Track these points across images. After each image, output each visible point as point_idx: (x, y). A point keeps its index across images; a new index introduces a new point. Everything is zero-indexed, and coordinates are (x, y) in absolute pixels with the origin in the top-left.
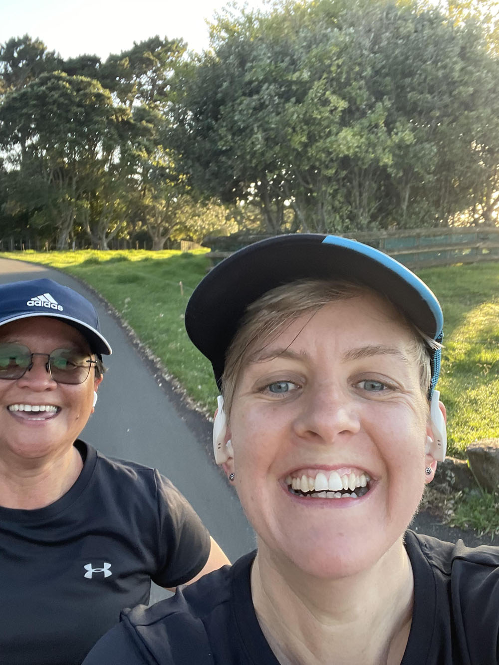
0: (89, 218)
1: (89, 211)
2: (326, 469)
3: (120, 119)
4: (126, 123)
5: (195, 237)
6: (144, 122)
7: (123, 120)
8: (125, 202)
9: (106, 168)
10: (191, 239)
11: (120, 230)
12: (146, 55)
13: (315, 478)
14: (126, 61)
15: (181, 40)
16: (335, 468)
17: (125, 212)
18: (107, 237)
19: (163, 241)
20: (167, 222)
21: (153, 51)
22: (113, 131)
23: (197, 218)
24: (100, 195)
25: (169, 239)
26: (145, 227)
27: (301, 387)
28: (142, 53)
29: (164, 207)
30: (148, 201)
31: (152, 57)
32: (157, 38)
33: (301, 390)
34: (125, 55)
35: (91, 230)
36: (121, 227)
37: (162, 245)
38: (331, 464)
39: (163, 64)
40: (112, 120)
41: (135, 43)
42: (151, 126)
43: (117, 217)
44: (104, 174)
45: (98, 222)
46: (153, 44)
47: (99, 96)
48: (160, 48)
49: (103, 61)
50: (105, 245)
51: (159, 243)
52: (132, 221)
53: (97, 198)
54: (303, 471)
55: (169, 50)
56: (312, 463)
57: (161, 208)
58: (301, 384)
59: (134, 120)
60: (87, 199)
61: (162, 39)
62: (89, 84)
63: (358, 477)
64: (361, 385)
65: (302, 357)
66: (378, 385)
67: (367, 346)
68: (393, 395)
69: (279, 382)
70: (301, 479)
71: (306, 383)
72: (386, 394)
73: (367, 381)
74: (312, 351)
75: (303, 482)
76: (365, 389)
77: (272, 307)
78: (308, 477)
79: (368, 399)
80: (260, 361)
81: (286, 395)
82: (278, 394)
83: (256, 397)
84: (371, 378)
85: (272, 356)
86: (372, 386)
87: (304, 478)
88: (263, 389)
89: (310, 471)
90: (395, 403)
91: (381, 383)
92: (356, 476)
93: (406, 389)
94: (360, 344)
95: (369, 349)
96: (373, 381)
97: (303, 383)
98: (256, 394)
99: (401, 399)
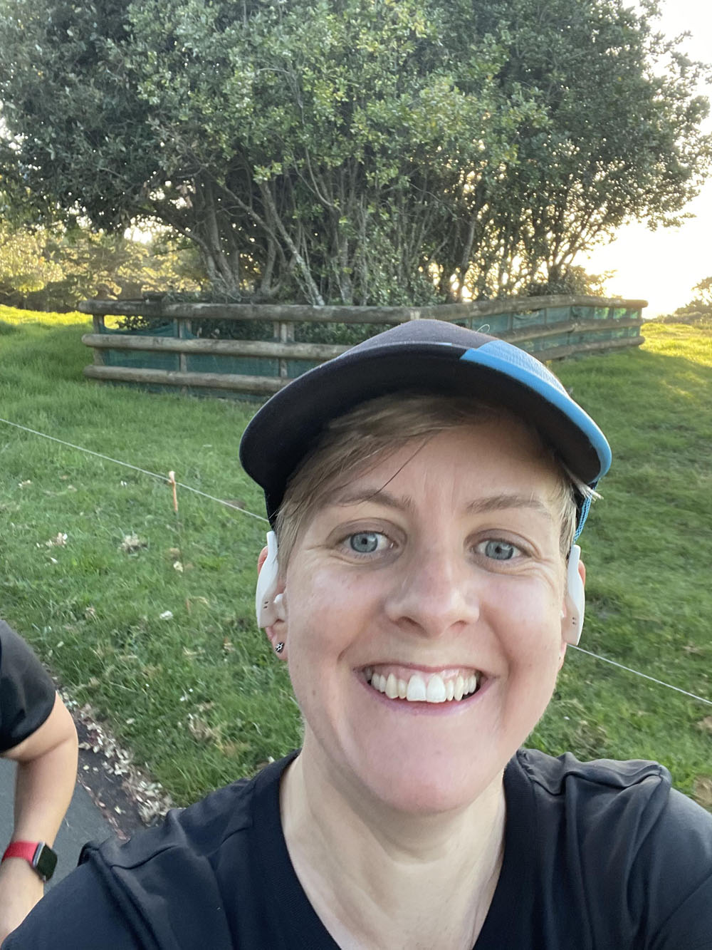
63: (467, 680)
64: (482, 548)
65: (403, 506)
66: (506, 548)
67: (498, 495)
68: (526, 566)
69: (366, 532)
70: (387, 678)
71: (405, 542)
72: (517, 564)
73: (491, 540)
74: (419, 499)
75: (390, 684)
76: (487, 555)
77: (366, 429)
78: (398, 677)
79: (491, 571)
80: (341, 504)
81: (376, 556)
82: (364, 555)
83: (331, 556)
84: (499, 536)
85: (359, 498)
86: (498, 550)
87: (392, 679)
88: (341, 541)
89: (402, 670)
90: (529, 577)
91: (510, 544)
92: (465, 679)
93: (544, 556)
94: (489, 492)
95: (501, 500)
96: (502, 541)
97: (401, 541)
98: (332, 552)
99: (536, 572)
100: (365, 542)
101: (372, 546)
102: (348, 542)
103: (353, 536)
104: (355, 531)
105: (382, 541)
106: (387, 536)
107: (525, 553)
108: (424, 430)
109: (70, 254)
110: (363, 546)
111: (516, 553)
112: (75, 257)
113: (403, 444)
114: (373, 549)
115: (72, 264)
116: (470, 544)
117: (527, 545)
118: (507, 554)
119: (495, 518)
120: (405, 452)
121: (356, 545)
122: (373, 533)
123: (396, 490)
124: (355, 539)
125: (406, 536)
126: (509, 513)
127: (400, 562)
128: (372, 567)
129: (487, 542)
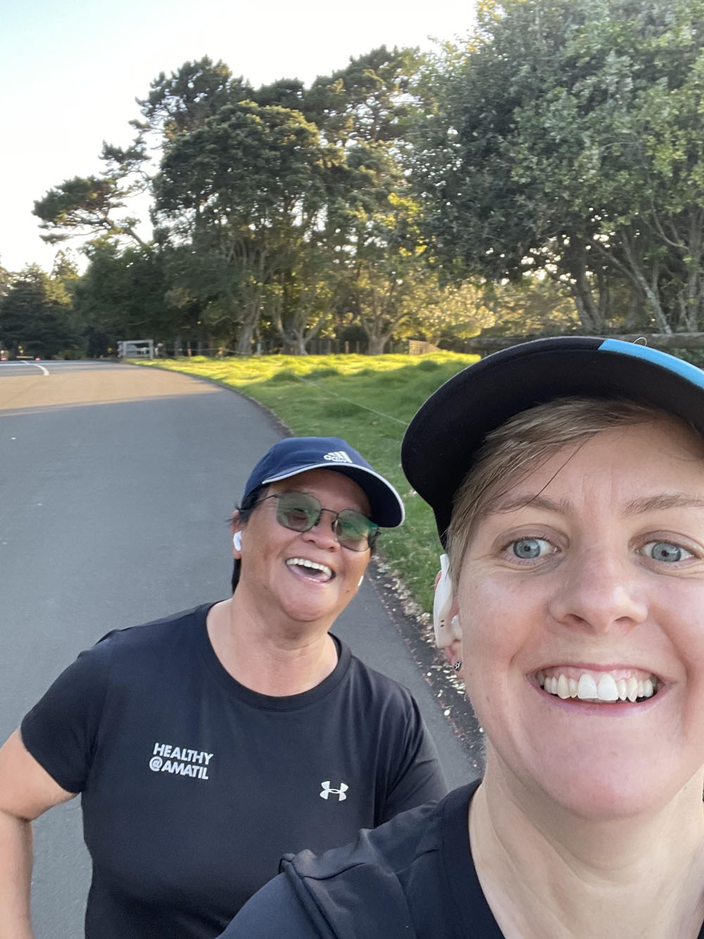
0: (281, 309)
1: (281, 300)
2: (595, 668)
3: (329, 165)
4: (337, 170)
5: (429, 335)
6: (362, 168)
7: (333, 165)
8: (331, 284)
9: (307, 237)
10: (422, 338)
11: (323, 326)
12: (366, 74)
13: (578, 680)
14: (339, 83)
15: (418, 49)
16: (608, 669)
17: (331, 299)
18: (304, 336)
19: (384, 340)
20: (389, 312)
21: (376, 68)
22: (319, 183)
23: (433, 306)
24: (297, 276)
25: (392, 338)
26: (357, 322)
27: (559, 550)
28: (360, 71)
29: (387, 291)
30: (364, 283)
31: (375, 77)
32: (383, 48)
33: (561, 555)
34: (337, 76)
35: (284, 326)
36: (324, 322)
37: (381, 347)
38: (603, 663)
39: (391, 88)
40: (317, 166)
41: (351, 59)
42: (372, 172)
43: (320, 306)
44: (303, 246)
45: (292, 315)
46: (378, 57)
47: (301, 133)
48: (386, 63)
49: (308, 86)
50: (302, 347)
51: (378, 344)
52: (340, 313)
53: (292, 280)
54: (561, 669)
55: (400, 65)
56: (576, 660)
57: (382, 292)
58: (561, 546)
59: (349, 166)
60: (279, 282)
61: (390, 49)
62: (288, 116)
63: (641, 682)
64: (648, 549)
65: (562, 509)
66: (673, 551)
67: (659, 494)
68: (696, 569)
69: (527, 539)
70: (558, 680)
71: (568, 546)
72: (686, 566)
73: (658, 542)
74: (577, 500)
75: (561, 685)
76: (653, 557)
77: (522, 437)
78: (568, 677)
79: (658, 573)
80: (502, 511)
81: (539, 561)
82: (527, 560)
83: (496, 565)
84: (664, 538)
85: (519, 504)
86: (665, 554)
87: (563, 679)
88: (504, 548)
89: (572, 671)
90: (700, 580)
91: (676, 545)
92: (638, 682)
95: (663, 499)
96: (667, 543)
97: (563, 545)
98: (498, 561)
100: (528, 549)
101: (535, 553)
102: (511, 549)
103: (515, 543)
104: (516, 538)
105: (544, 547)
106: (548, 541)
107: (695, 555)
108: (578, 433)
109: (507, 302)
110: (527, 553)
111: (685, 555)
112: (512, 305)
113: (556, 450)
114: (537, 555)
116: (635, 547)
117: (695, 546)
118: (675, 557)
119: (659, 519)
120: (561, 456)
121: (519, 552)
123: (553, 494)
124: (518, 545)
125: (568, 540)
126: (673, 512)
127: (563, 565)
128: (536, 572)
129: (652, 545)
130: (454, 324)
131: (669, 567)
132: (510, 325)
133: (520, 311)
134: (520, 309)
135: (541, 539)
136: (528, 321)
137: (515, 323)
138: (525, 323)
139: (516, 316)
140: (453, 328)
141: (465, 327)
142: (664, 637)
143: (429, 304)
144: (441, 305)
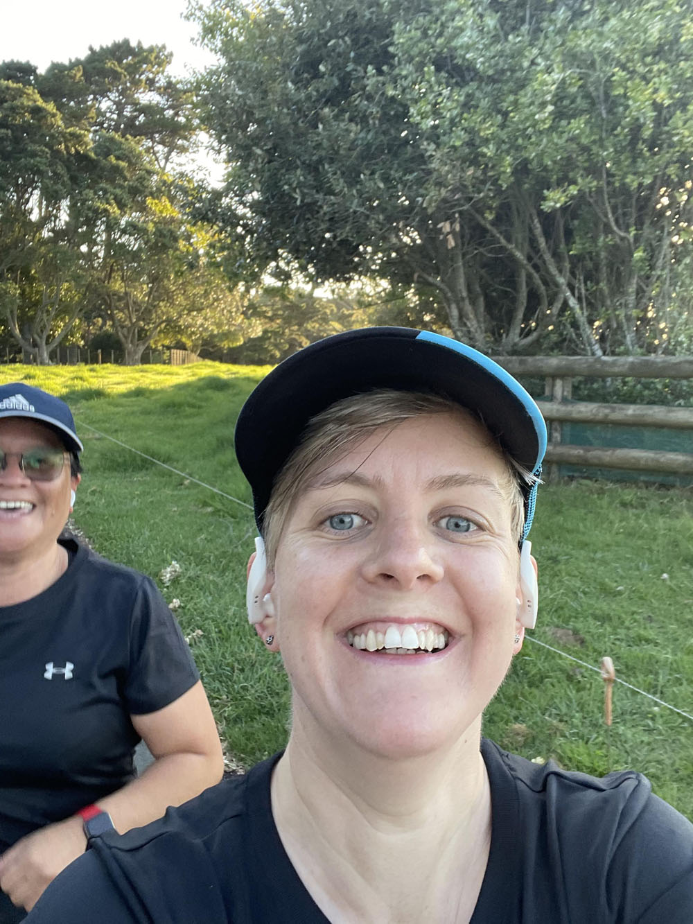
0: (17, 312)
1: (18, 301)
2: (399, 622)
3: (73, 151)
4: (83, 158)
5: (189, 344)
6: (112, 159)
7: (78, 151)
8: (78, 285)
9: (46, 234)
10: (181, 346)
11: (70, 332)
12: (109, 65)
13: (385, 633)
14: (79, 70)
15: (164, 47)
16: (410, 622)
17: (79, 303)
18: (47, 343)
19: (142, 349)
20: (144, 320)
21: (120, 61)
22: (61, 170)
23: (195, 313)
24: (37, 276)
25: (148, 348)
26: (108, 327)
27: (370, 523)
28: (102, 61)
29: (145, 296)
30: (118, 286)
31: (119, 70)
32: (126, 42)
33: (371, 527)
34: (76, 64)
35: (20, 331)
36: (70, 327)
37: (138, 356)
38: (406, 616)
39: (136, 83)
40: (60, 151)
41: (91, 49)
42: (123, 164)
43: (64, 310)
44: (43, 242)
45: (32, 319)
46: (121, 50)
47: (37, 112)
48: (130, 58)
50: (46, 355)
51: (135, 352)
52: (88, 318)
53: (31, 280)
54: (369, 625)
55: (146, 60)
56: (383, 615)
57: (140, 296)
58: (371, 519)
59: (97, 155)
60: (15, 281)
61: (133, 44)
62: (20, 93)
63: (436, 635)
64: (443, 522)
65: (374, 485)
66: (463, 524)
67: (455, 473)
68: (481, 538)
69: (344, 514)
70: (366, 636)
71: (377, 518)
72: (473, 536)
73: (451, 516)
74: (388, 477)
75: (369, 640)
76: (448, 528)
77: (341, 421)
78: (377, 632)
79: (452, 541)
80: (322, 487)
81: (352, 532)
82: (342, 531)
83: (314, 536)
84: (457, 513)
85: (337, 480)
86: (457, 525)
87: (371, 634)
88: (322, 523)
89: (379, 626)
90: (485, 547)
91: (468, 520)
92: (434, 634)
93: (497, 531)
94: (448, 471)
95: (458, 477)
96: (460, 517)
97: (373, 517)
98: (316, 533)
99: (491, 543)
100: (342, 521)
101: (349, 525)
102: (328, 523)
103: (331, 518)
104: (333, 513)
105: (357, 520)
106: (361, 516)
107: (481, 527)
108: (390, 418)
109: (265, 312)
110: (342, 525)
111: (473, 527)
112: (270, 314)
113: (371, 433)
114: (351, 527)
115: (267, 321)
116: (433, 520)
117: (482, 520)
118: (466, 528)
119: (453, 495)
120: (374, 440)
121: (335, 525)
122: (349, 514)
123: (367, 472)
124: (334, 520)
125: (378, 513)
126: (466, 489)
127: (373, 535)
128: (349, 540)
129: (447, 519)
130: (216, 332)
131: (461, 536)
132: (270, 335)
133: (278, 321)
134: (278, 319)
135: (355, 514)
136: (287, 331)
137: (275, 333)
138: (283, 333)
139: (275, 325)
140: (215, 336)
141: (227, 335)
142: (455, 595)
143: (190, 311)
144: (204, 312)
